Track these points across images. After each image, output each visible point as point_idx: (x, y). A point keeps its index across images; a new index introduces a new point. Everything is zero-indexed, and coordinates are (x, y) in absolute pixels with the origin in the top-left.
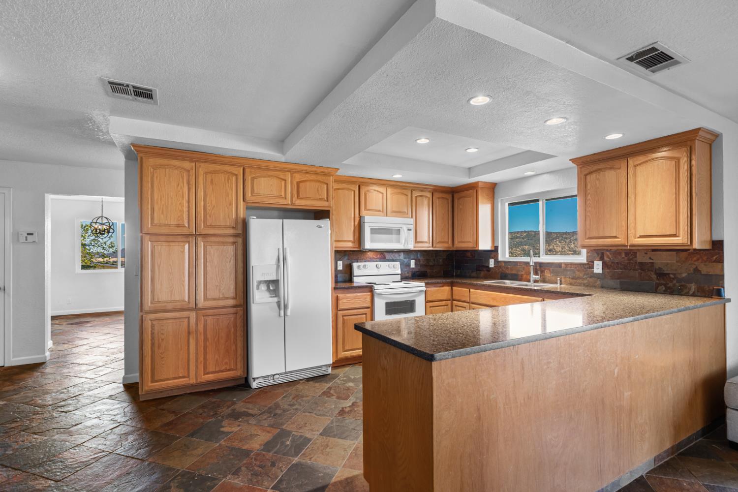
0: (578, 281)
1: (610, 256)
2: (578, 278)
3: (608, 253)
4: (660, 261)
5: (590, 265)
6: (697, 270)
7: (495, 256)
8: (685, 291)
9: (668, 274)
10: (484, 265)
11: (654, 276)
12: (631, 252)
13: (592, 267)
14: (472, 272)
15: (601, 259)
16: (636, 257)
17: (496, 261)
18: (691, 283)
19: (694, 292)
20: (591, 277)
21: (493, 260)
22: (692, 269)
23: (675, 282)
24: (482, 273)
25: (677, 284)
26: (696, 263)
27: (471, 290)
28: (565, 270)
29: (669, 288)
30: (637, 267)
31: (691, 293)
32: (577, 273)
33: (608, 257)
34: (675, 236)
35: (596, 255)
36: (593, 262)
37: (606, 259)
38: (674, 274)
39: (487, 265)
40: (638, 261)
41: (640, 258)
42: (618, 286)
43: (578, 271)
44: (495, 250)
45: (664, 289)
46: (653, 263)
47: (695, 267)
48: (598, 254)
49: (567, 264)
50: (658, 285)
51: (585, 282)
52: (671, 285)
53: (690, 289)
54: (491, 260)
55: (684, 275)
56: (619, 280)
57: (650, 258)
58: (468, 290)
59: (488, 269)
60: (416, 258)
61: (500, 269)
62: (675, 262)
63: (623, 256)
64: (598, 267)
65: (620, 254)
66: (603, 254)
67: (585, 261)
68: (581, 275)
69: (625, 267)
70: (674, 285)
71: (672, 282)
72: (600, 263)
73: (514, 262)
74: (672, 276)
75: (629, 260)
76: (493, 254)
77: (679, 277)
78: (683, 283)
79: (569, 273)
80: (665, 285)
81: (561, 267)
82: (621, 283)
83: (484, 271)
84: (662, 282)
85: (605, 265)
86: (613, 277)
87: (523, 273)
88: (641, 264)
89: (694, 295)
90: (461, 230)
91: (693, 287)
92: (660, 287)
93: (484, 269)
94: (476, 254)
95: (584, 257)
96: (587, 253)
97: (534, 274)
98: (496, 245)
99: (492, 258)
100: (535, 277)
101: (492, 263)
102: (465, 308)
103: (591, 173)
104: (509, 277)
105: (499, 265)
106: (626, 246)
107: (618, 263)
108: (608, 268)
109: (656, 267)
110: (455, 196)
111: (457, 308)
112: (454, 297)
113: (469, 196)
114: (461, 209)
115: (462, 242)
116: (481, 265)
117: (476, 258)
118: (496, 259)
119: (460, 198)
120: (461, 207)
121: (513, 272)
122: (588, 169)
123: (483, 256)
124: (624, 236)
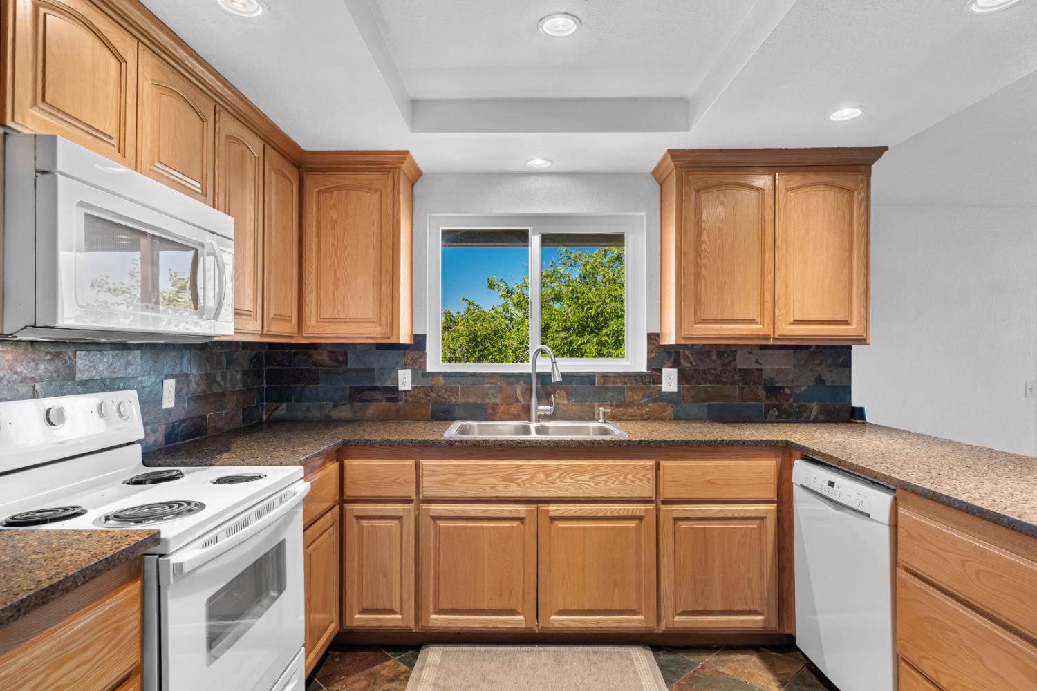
0: (630, 410)
1: (692, 359)
2: (631, 404)
3: (687, 353)
4: (773, 366)
5: (654, 376)
6: (820, 380)
7: (415, 361)
8: (806, 414)
9: (782, 388)
10: (377, 384)
11: (762, 393)
12: (726, 352)
13: (658, 380)
14: (334, 406)
15: (675, 364)
16: (734, 359)
17: (420, 372)
18: (812, 401)
19: (816, 416)
20: (655, 401)
21: (409, 372)
22: (813, 379)
23: (791, 400)
24: (372, 409)
25: (795, 405)
26: (818, 368)
27: (424, 462)
28: (604, 389)
29: (784, 412)
30: (737, 378)
31: (812, 417)
32: (628, 394)
33: (687, 359)
34: (845, 322)
35: (665, 356)
36: (660, 371)
37: (684, 363)
38: (790, 388)
39: (389, 384)
40: (739, 367)
41: (742, 362)
43: (630, 389)
44: (419, 341)
45: (776, 413)
46: (761, 370)
47: (816, 375)
48: (669, 354)
49: (605, 376)
50: (768, 408)
51: (645, 410)
52: (786, 405)
53: (811, 411)
54: (401, 372)
55: (803, 389)
56: (706, 404)
57: (757, 362)
58: (411, 463)
59: (392, 392)
60: (177, 371)
61: (433, 395)
62: (791, 367)
63: (714, 357)
64: (670, 381)
65: (709, 354)
66: (678, 355)
67: (644, 369)
68: (635, 397)
69: (717, 380)
70: (791, 406)
71: (787, 400)
72: (674, 371)
73: (474, 375)
74: (787, 391)
75: (725, 364)
76: (411, 354)
77: (796, 391)
78: (802, 402)
79: (610, 394)
80: (778, 407)
81: (593, 382)
82: (710, 408)
83: (376, 400)
84: (774, 401)
85: (683, 377)
86: (696, 399)
87: (497, 401)
88: (744, 372)
89: (816, 420)
90: (336, 284)
91: (815, 407)
92: (771, 412)
93: (379, 395)
94: (350, 356)
95: (635, 359)
96: (649, 352)
97: (539, 402)
98: (416, 332)
99: (406, 366)
100: (541, 407)
101: (405, 380)
102: (400, 518)
103: (707, 188)
104: (457, 412)
105: (427, 382)
106: (769, 339)
107: (704, 371)
108: (688, 382)
109: (766, 376)
110: (309, 179)
111: (365, 523)
112: (350, 492)
113: (369, 189)
114: (334, 222)
115: (335, 320)
116: (368, 385)
117: (349, 366)
118: (417, 365)
119: (331, 190)
120: (335, 216)
121: (471, 401)
122: (700, 178)
123: (377, 361)
124: (768, 320)
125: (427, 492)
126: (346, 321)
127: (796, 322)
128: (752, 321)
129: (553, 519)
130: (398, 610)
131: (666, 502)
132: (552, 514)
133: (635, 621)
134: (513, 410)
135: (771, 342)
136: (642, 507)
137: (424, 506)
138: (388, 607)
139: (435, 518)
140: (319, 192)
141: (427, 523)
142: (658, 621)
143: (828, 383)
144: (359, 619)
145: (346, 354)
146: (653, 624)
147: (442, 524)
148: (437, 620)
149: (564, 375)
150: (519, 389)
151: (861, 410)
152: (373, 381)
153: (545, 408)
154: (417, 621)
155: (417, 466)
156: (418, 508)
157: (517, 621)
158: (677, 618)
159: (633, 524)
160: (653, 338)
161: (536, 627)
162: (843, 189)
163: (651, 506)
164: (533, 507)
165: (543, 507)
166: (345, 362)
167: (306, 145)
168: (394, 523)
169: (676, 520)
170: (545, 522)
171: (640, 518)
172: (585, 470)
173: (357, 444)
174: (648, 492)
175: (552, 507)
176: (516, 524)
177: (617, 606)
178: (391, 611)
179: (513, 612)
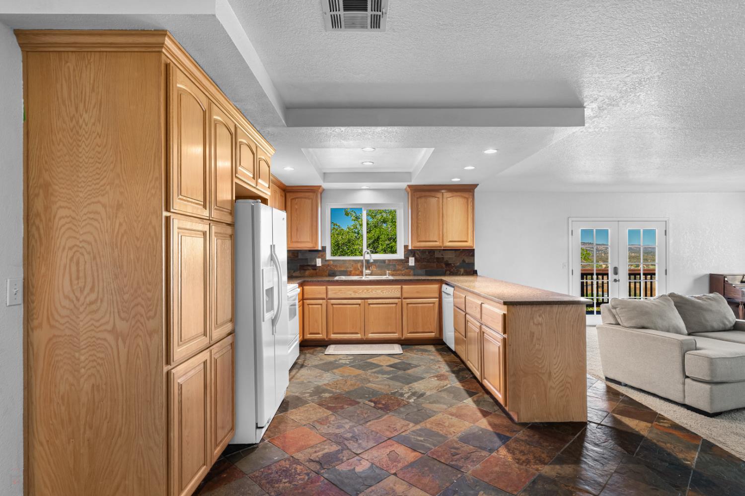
0: (398, 272)
1: (419, 254)
2: (398, 270)
3: (418, 252)
4: (448, 256)
5: (406, 260)
6: (464, 261)
7: (322, 256)
8: (459, 273)
9: (451, 264)
11: (444, 266)
12: (431, 251)
13: (408, 262)
14: (294, 272)
15: (414, 256)
16: (434, 254)
17: (324, 260)
18: (461, 268)
19: (463, 273)
20: (407, 269)
22: (461, 261)
23: (454, 268)
24: (307, 273)
26: (463, 257)
27: (329, 287)
28: (389, 265)
29: (452, 272)
30: (435, 261)
31: (461, 274)
32: (397, 266)
33: (418, 254)
34: (466, 241)
35: (410, 253)
36: (408, 258)
37: (417, 256)
38: (454, 264)
39: (313, 264)
40: (436, 257)
41: (437, 255)
42: (424, 273)
43: (398, 265)
44: (324, 249)
45: (449, 273)
46: (443, 258)
47: (462, 259)
48: (412, 252)
49: (389, 261)
50: (446, 271)
51: (403, 272)
52: (452, 270)
53: (461, 272)
54: (317, 260)
55: (458, 264)
56: (424, 270)
57: (442, 255)
58: (325, 287)
59: (314, 267)
61: (329, 267)
62: (454, 256)
63: (427, 253)
64: (412, 262)
65: (425, 252)
66: (415, 253)
67: (403, 258)
68: (400, 268)
69: (428, 261)
70: (454, 270)
71: (452, 268)
72: (413, 258)
73: (343, 260)
74: (453, 265)
75: (431, 256)
76: (321, 253)
77: (455, 265)
78: (458, 269)
79: (391, 267)
80: (450, 271)
81: (385, 262)
82: (426, 271)
83: (308, 270)
84: (448, 269)
85: (416, 260)
86: (421, 268)
87: (352, 269)
88: (438, 259)
89: (463, 275)
90: (297, 230)
91: (462, 270)
93: (310, 268)
94: (300, 254)
95: (400, 255)
96: (405, 252)
97: (366, 269)
98: (323, 246)
99: (319, 258)
100: (367, 271)
101: (319, 262)
102: (321, 304)
103: (420, 197)
104: (337, 273)
105: (327, 263)
106: (441, 247)
107: (424, 259)
108: (418, 262)
109: (445, 260)
110: (288, 195)
111: (310, 306)
112: (305, 297)
113: (308, 198)
114: (296, 209)
115: (297, 242)
116: (306, 264)
117: (299, 257)
118: (323, 258)
119: (295, 198)
120: (297, 207)
121: (342, 269)
122: (419, 194)
123: (308, 256)
124: (441, 241)
125: (330, 296)
126: (301, 242)
127: (450, 241)
128: (436, 241)
129: (369, 304)
130: (321, 333)
131: (404, 299)
132: (370, 303)
133: (395, 336)
134: (357, 273)
135: (442, 248)
136: (397, 300)
137: (329, 301)
138: (318, 332)
139: (332, 304)
140: (292, 199)
141: (330, 306)
142: (402, 336)
143: (467, 262)
144: (308, 336)
145: (298, 254)
146: (401, 336)
147: (334, 306)
148: (333, 336)
149: (374, 260)
150: (359, 265)
151: (476, 271)
152: (308, 263)
153: (368, 272)
154: (327, 337)
155: (327, 289)
156: (327, 302)
157: (359, 336)
158: (408, 334)
159: (394, 305)
160: (406, 247)
161: (364, 338)
162: (465, 197)
163: (400, 300)
164: (363, 300)
165: (366, 300)
166: (298, 256)
167: (287, 184)
168: (320, 306)
169: (408, 304)
170: (367, 305)
171: (396, 304)
172: (379, 289)
173: (308, 281)
174: (399, 295)
175: (369, 300)
176: (358, 306)
177: (389, 331)
178: (319, 334)
179: (357, 333)
